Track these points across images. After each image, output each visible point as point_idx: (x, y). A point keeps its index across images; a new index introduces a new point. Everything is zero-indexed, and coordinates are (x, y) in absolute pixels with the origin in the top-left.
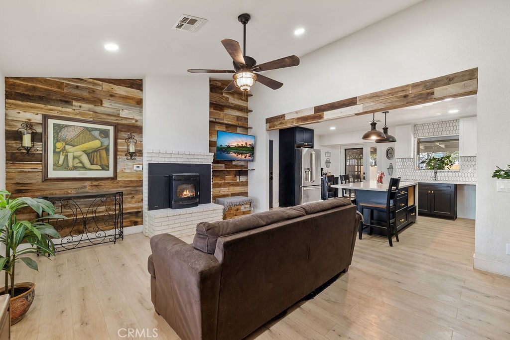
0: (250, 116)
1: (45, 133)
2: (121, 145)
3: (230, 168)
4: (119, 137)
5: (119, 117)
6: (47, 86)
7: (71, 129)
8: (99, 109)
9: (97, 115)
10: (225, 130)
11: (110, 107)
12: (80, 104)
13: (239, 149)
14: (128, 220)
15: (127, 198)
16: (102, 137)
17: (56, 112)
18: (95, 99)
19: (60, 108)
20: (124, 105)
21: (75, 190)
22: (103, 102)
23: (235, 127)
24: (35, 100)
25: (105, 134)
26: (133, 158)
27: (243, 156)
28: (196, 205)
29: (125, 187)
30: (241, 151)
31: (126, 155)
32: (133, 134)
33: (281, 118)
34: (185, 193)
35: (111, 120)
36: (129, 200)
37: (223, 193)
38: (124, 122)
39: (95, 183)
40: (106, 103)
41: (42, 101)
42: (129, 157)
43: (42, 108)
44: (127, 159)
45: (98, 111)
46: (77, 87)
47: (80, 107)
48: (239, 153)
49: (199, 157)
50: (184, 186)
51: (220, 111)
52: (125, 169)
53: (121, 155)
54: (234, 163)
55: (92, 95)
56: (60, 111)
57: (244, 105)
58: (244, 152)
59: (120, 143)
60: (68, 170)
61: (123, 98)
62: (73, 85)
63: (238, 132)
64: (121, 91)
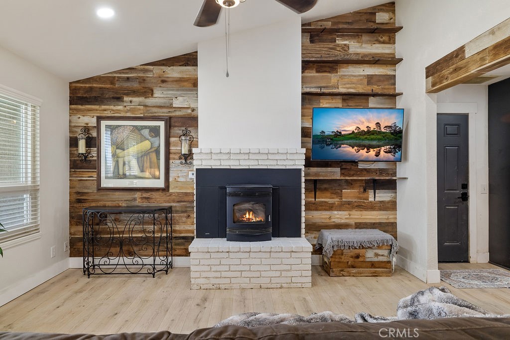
0: (400, 71)
1: (98, 138)
2: (175, 146)
3: (353, 175)
4: (172, 134)
5: (172, 107)
6: (102, 84)
7: (121, 130)
8: (150, 101)
9: (148, 109)
10: (340, 106)
11: (162, 96)
12: (130, 99)
13: (361, 138)
14: (182, 247)
15: (182, 217)
16: (152, 137)
17: (109, 112)
18: (145, 90)
19: (112, 107)
20: (178, 90)
21: (125, 202)
22: (155, 91)
23: (365, 96)
24: (91, 102)
25: (155, 131)
26: (188, 162)
27: (372, 153)
28: (267, 238)
29: (178, 202)
30: (367, 142)
31: (180, 158)
32: (189, 129)
33: (457, 56)
34: (247, 216)
35: (163, 113)
36: (184, 219)
37: (338, 221)
38: (178, 113)
39: (146, 195)
40: (158, 93)
41: (96, 102)
42: (184, 161)
43: (97, 110)
44: (181, 163)
45: (149, 104)
46: (128, 78)
47: (131, 102)
48: (362, 147)
49: (277, 157)
50: (247, 206)
51: (329, 72)
52: (178, 177)
53: (174, 159)
54: (361, 166)
55: (143, 85)
56: (113, 110)
57: (387, 51)
58: (374, 143)
59: (173, 142)
60: (118, 179)
61: (176, 81)
62: (123, 78)
63: (370, 105)
64: (174, 72)
